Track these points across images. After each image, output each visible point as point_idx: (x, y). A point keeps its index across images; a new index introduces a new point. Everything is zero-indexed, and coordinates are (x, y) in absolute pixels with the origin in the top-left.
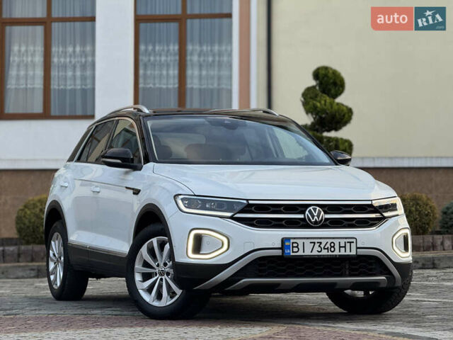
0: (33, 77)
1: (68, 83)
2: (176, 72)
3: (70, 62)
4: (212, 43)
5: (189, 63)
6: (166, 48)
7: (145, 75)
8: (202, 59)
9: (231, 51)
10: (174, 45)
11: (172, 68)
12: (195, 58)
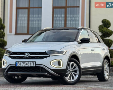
0: (25, 23)
1: (34, 25)
2: (64, 22)
3: (35, 19)
4: (74, 15)
5: (67, 20)
6: (61, 16)
7: (55, 23)
8: (71, 19)
9: (79, 16)
10: (63, 15)
11: (63, 21)
12: (69, 19)
